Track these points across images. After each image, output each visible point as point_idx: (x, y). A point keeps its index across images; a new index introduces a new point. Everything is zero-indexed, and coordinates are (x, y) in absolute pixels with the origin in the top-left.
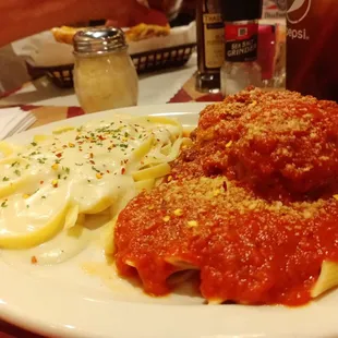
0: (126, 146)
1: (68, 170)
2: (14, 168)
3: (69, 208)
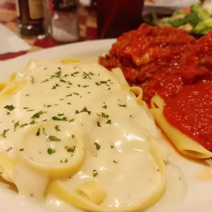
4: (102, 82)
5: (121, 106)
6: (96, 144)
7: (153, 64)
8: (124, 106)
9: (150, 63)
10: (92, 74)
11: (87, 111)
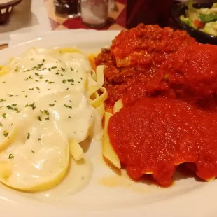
0: (72, 81)
4: (69, 81)
5: (66, 106)
6: (29, 134)
7: (133, 68)
8: (70, 107)
9: (131, 66)
10: (72, 69)
11: (33, 106)
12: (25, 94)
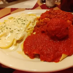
0: (25, 24)
1: (13, 31)
2: (2, 30)
3: (14, 40)
4: (24, 24)
10: (28, 21)
11: (10, 29)
12: (11, 25)
